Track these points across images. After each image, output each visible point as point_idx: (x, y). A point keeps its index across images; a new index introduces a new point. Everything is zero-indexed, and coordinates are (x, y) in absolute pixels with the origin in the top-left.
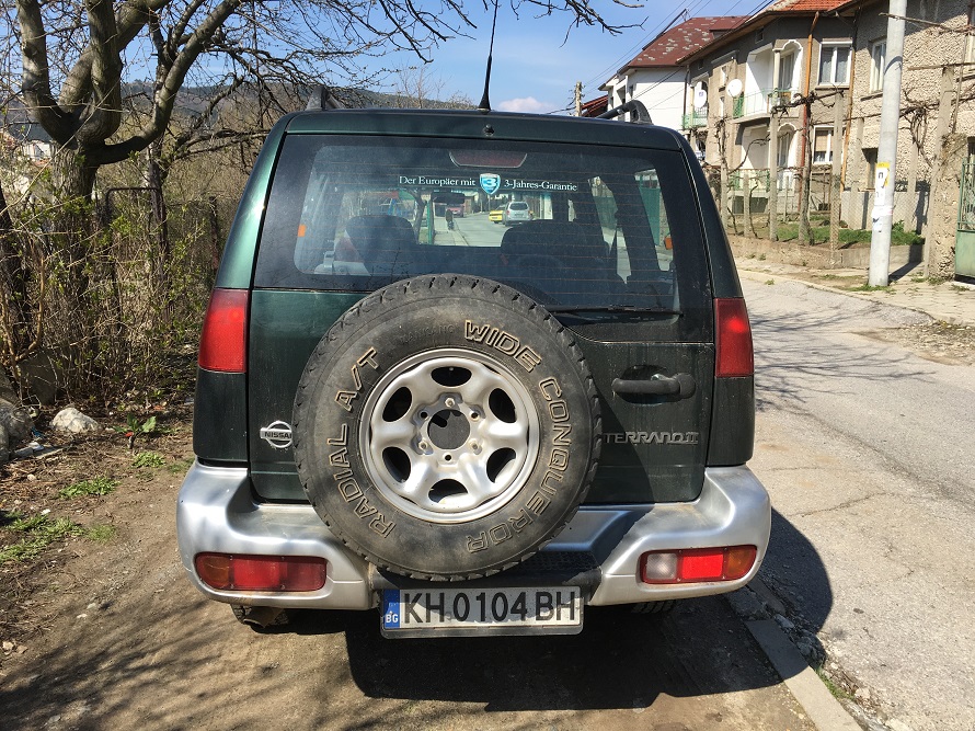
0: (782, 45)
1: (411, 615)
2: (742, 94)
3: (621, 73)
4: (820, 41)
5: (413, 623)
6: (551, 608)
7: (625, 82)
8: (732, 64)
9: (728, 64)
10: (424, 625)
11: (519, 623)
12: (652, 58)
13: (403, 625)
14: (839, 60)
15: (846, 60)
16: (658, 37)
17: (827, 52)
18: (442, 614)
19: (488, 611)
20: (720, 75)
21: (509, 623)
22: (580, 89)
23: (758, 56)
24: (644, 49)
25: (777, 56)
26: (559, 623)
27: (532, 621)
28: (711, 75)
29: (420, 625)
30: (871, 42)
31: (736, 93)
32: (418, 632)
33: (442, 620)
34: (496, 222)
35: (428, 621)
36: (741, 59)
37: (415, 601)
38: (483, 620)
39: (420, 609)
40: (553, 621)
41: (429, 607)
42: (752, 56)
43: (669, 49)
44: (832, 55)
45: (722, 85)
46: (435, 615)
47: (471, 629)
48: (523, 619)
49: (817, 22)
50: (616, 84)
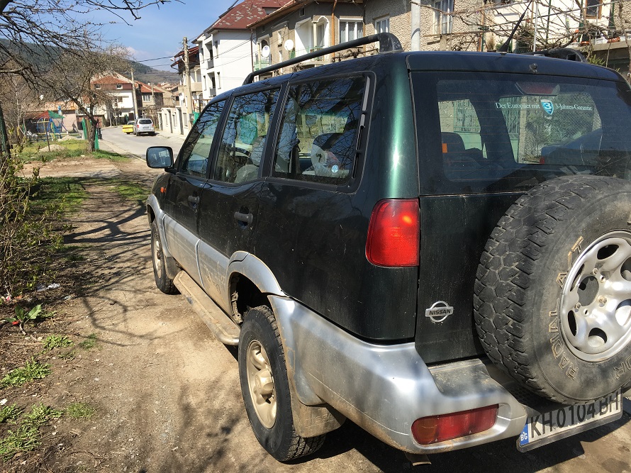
0: (317, 19)
1: (535, 432)
2: (294, 49)
3: (208, 32)
4: (338, 17)
5: (536, 437)
6: (607, 405)
7: (211, 39)
8: (285, 30)
9: (282, 30)
10: (542, 436)
11: (592, 420)
12: (228, 24)
13: (531, 440)
14: (350, 30)
15: (353, 30)
16: (230, 9)
17: (343, 24)
18: (551, 426)
19: (576, 416)
20: (277, 36)
21: (586, 421)
22: (186, 42)
23: (301, 25)
24: (220, 17)
25: (315, 26)
26: (612, 413)
27: (598, 417)
28: (271, 36)
29: (541, 437)
30: (374, 19)
31: (291, 49)
32: (539, 443)
33: (551, 430)
34: (128, 133)
35: (544, 433)
36: (291, 27)
37: (536, 421)
38: (573, 423)
39: (539, 426)
40: (608, 414)
41: (544, 423)
42: (298, 24)
43: (239, 18)
44: (345, 26)
45: (280, 42)
46: (547, 427)
47: (567, 432)
48: (593, 417)
49: (336, 6)
50: (205, 40)
